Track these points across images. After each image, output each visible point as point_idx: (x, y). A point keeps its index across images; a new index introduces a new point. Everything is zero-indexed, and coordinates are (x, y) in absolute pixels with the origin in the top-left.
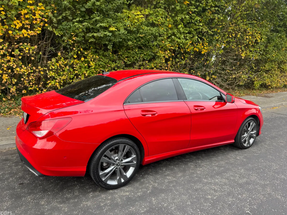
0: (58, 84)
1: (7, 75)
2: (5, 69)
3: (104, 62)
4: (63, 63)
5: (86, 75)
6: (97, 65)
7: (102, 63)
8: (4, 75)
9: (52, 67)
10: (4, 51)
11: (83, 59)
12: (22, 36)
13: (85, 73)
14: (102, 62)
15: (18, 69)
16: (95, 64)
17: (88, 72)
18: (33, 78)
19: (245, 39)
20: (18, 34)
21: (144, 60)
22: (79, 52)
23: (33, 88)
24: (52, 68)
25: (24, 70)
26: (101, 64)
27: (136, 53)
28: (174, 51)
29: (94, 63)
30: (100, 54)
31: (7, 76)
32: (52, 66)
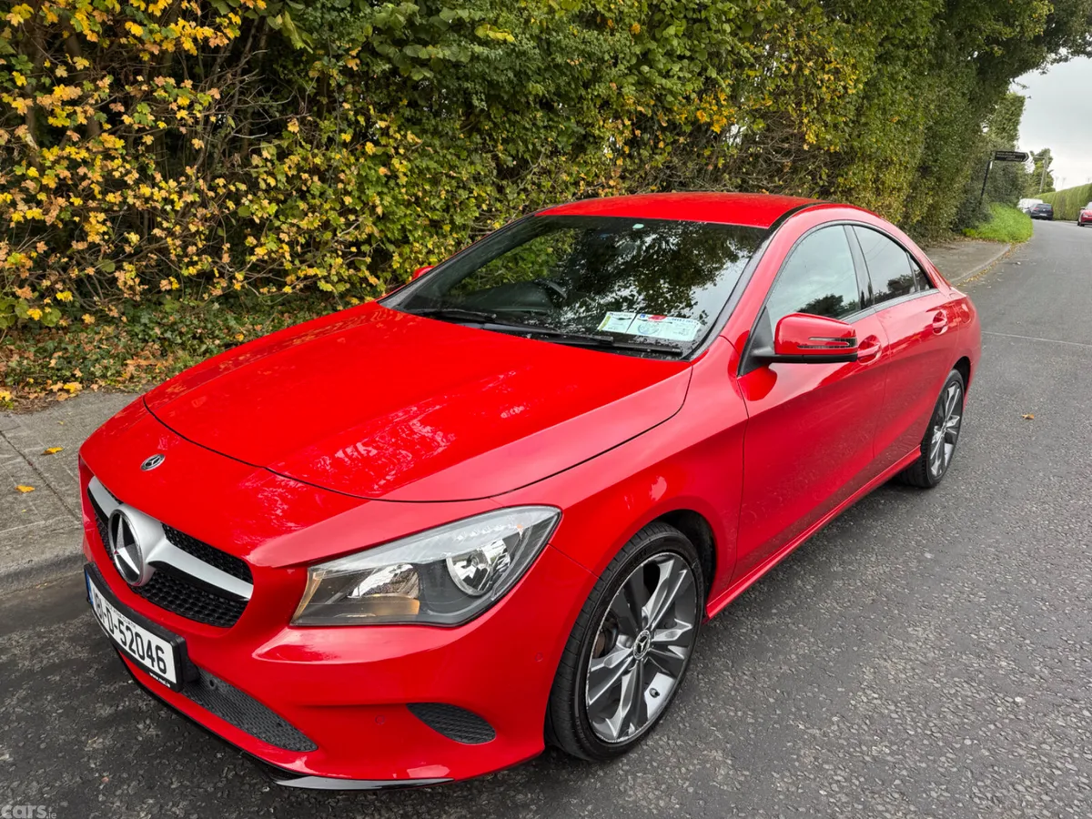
0: (286, 247)
1: (102, 216)
2: (97, 189)
3: (436, 162)
4: (302, 163)
5: (379, 210)
6: (416, 170)
7: (433, 165)
8: (92, 214)
9: (265, 180)
10: (91, 111)
11: (370, 147)
12: (169, 47)
13: (378, 202)
14: (431, 159)
15: (145, 190)
16: (410, 166)
17: (388, 199)
18: (201, 228)
19: (819, 82)
20: (158, 37)
21: (555, 152)
22: (361, 119)
23: (199, 267)
24: (268, 185)
25: (162, 191)
26: (428, 169)
27: (534, 124)
28: (641, 122)
29: (405, 162)
30: (427, 127)
31: (104, 223)
32: (265, 176)
